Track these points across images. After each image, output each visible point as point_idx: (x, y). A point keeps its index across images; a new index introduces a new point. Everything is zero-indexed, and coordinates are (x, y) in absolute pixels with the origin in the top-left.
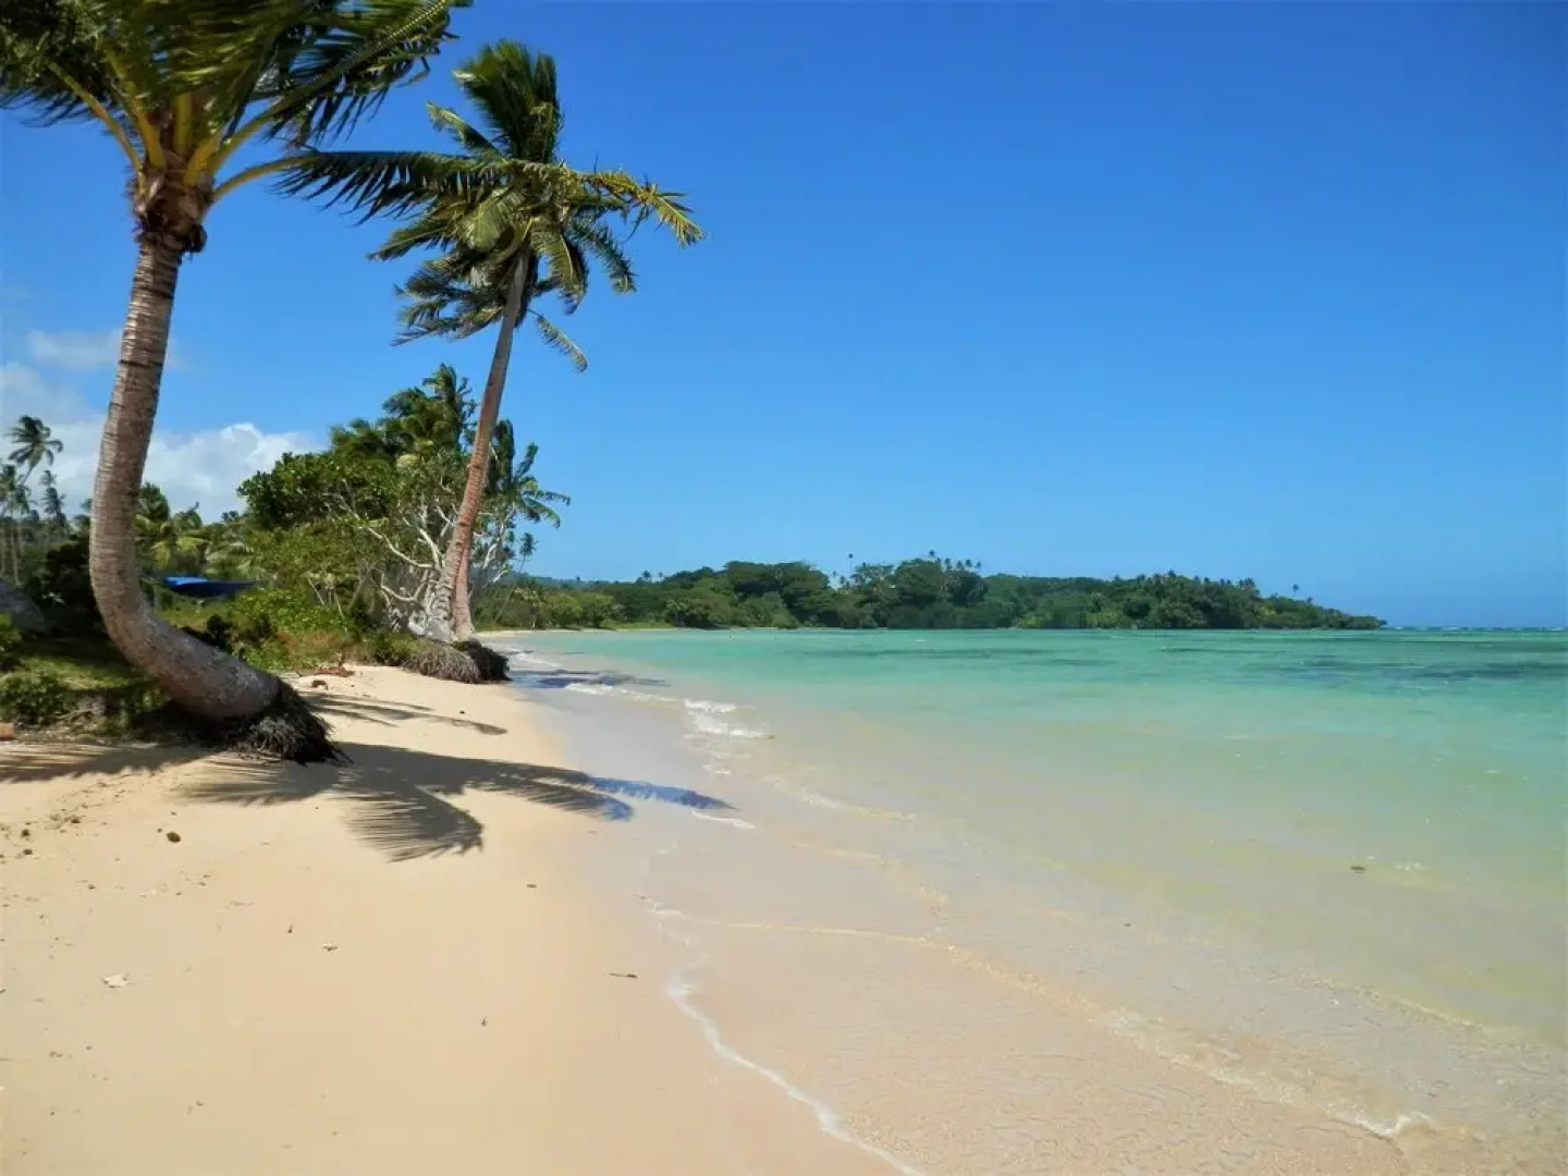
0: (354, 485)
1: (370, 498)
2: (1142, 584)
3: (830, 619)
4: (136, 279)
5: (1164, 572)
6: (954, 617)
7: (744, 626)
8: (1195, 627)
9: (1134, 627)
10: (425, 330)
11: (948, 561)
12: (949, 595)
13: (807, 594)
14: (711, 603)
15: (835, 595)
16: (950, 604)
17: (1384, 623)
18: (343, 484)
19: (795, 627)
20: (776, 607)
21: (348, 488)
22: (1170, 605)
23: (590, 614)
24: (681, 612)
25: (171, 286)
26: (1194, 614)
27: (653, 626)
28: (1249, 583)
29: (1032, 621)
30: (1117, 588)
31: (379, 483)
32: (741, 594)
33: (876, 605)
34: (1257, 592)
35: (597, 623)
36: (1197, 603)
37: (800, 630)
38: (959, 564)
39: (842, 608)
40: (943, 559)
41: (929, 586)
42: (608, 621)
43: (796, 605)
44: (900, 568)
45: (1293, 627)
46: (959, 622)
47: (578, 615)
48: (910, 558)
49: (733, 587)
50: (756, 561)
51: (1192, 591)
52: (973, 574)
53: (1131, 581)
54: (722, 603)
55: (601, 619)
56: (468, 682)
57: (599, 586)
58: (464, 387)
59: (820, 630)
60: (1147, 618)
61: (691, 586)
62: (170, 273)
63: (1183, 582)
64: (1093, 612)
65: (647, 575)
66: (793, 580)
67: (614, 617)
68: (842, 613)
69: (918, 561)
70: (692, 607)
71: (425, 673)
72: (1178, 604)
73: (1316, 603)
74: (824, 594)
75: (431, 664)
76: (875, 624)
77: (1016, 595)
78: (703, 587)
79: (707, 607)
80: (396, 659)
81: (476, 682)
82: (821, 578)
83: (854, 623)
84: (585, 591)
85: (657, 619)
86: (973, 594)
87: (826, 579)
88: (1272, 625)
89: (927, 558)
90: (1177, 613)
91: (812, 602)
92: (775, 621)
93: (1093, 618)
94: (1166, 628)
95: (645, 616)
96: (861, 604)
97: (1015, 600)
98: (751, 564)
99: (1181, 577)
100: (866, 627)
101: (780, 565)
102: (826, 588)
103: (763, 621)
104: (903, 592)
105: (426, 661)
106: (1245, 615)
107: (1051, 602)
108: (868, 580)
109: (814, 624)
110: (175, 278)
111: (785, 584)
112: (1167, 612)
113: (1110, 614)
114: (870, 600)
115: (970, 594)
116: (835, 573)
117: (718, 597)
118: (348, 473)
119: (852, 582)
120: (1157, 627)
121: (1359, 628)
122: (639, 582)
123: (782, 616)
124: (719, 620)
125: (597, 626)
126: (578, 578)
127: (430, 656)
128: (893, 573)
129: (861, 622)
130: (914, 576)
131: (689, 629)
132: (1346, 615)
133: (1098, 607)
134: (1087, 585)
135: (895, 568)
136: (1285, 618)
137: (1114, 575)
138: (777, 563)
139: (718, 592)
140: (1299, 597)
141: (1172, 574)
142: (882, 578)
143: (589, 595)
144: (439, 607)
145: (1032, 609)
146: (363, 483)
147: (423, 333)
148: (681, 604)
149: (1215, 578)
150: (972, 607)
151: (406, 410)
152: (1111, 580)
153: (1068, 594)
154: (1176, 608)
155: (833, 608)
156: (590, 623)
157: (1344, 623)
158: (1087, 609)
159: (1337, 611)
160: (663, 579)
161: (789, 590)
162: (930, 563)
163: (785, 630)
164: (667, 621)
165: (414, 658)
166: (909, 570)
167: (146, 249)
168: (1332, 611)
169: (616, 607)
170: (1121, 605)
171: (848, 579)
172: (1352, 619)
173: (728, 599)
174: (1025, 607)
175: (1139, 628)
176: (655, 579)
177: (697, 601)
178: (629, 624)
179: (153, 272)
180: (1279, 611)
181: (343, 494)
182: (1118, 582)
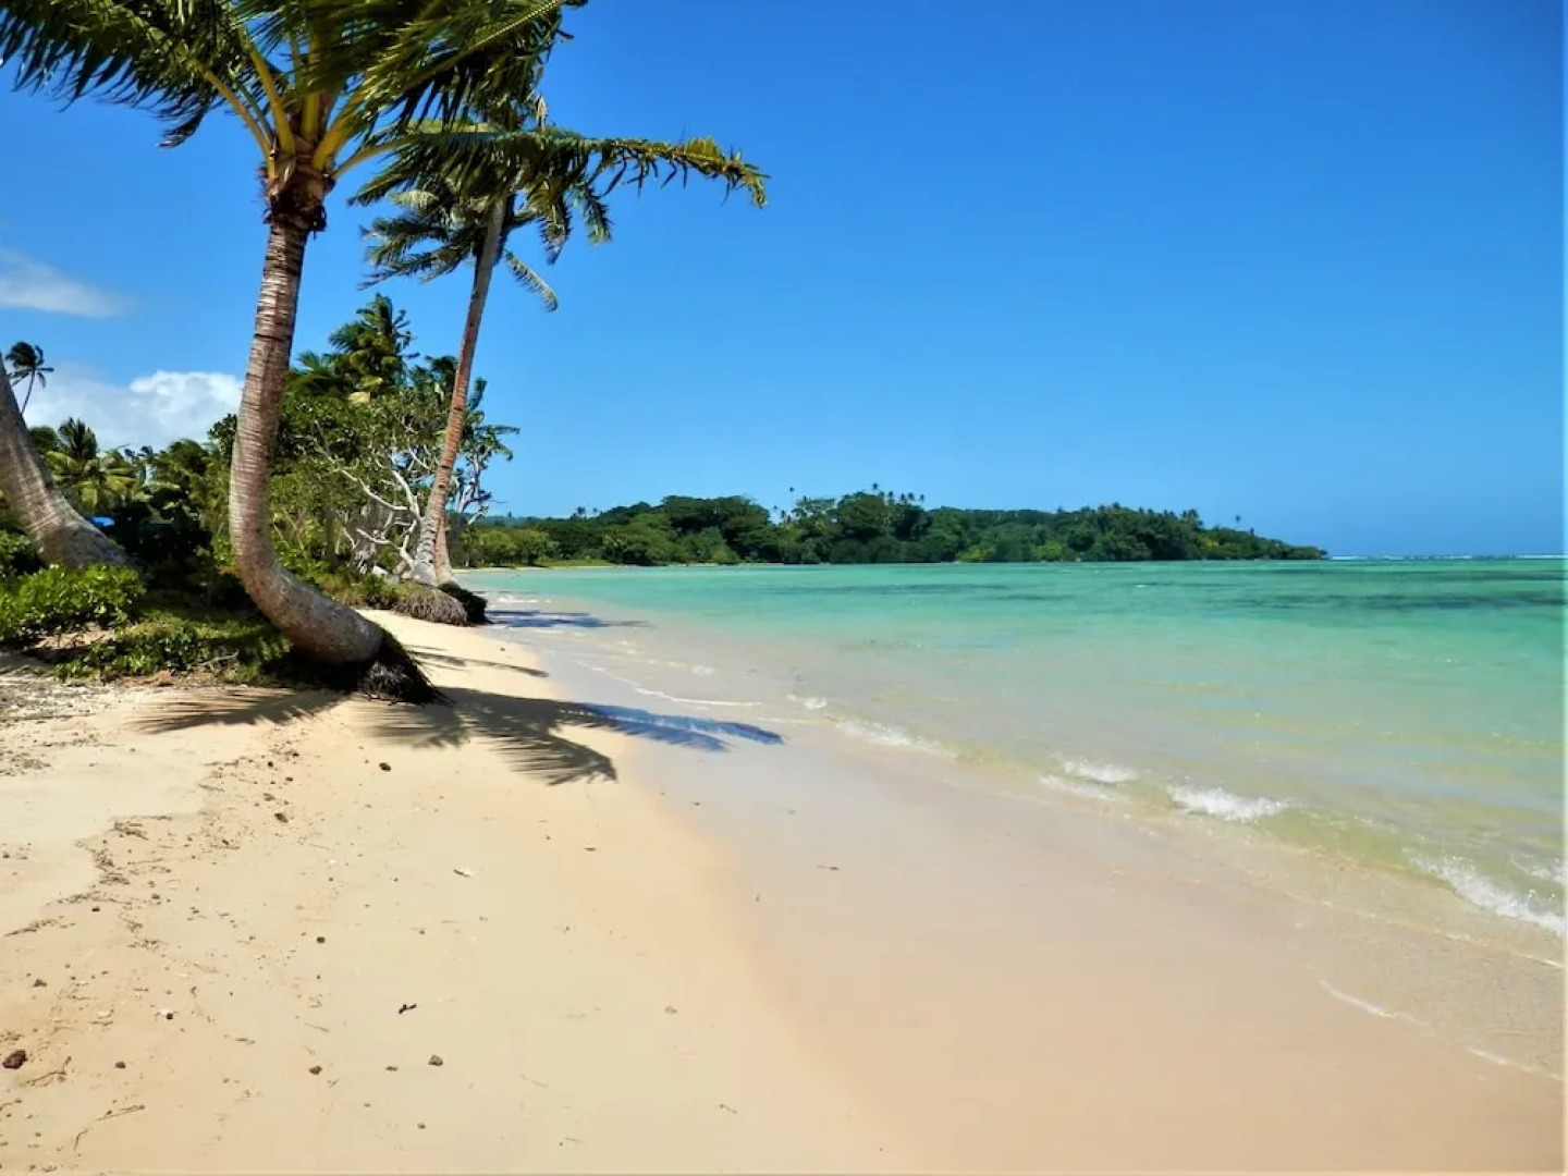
0: (326, 426)
1: (343, 439)
2: (1088, 515)
3: (771, 554)
4: (268, 258)
5: (1108, 503)
6: (897, 551)
7: (682, 562)
8: (1140, 559)
9: (1079, 560)
10: (394, 270)
11: (891, 494)
12: (893, 529)
13: (747, 529)
14: (648, 539)
15: (775, 529)
16: (893, 539)
17: (1324, 553)
18: (316, 425)
19: (737, 563)
20: (715, 543)
21: (321, 430)
22: (1115, 537)
23: (525, 551)
24: (619, 549)
25: (300, 263)
26: (1137, 545)
27: (589, 563)
28: (1193, 513)
29: (976, 554)
30: (1060, 521)
31: (349, 423)
32: (679, 529)
33: (818, 540)
34: (1201, 523)
35: (531, 561)
36: (1142, 535)
37: (741, 565)
38: (903, 497)
39: (783, 543)
40: (887, 493)
41: (872, 521)
42: (543, 558)
43: (735, 540)
44: (842, 502)
45: (1235, 558)
46: (903, 557)
47: (513, 553)
48: (852, 491)
49: (670, 522)
50: (696, 496)
51: (1136, 523)
52: (917, 507)
53: (1076, 513)
54: (660, 540)
55: (536, 557)
56: (458, 625)
57: (531, 522)
58: (400, 319)
59: (761, 565)
60: (1091, 551)
61: (627, 522)
62: (297, 252)
63: (1126, 515)
64: (1037, 544)
65: (581, 510)
66: (733, 514)
67: (550, 554)
68: (783, 548)
69: (860, 494)
70: (630, 543)
71: (416, 616)
72: (1121, 536)
73: (1259, 534)
74: (765, 528)
75: (422, 607)
76: (817, 559)
77: (959, 527)
78: (639, 522)
79: (645, 543)
80: (387, 601)
81: (465, 625)
82: (762, 513)
83: (795, 558)
84: (516, 527)
85: (593, 558)
86: (917, 528)
87: (766, 514)
88: (1214, 556)
89: (869, 491)
90: (1122, 545)
91: (752, 537)
92: (715, 556)
93: (1037, 551)
94: (1110, 560)
95: (580, 553)
96: (803, 539)
97: (958, 533)
98: (690, 499)
99: (1126, 509)
100: (807, 562)
101: (720, 499)
102: (766, 523)
103: (700, 556)
104: (845, 527)
105: (416, 604)
106: (1189, 547)
107: (996, 535)
108: (810, 514)
109: (755, 560)
110: (302, 256)
111: (726, 519)
112: (1112, 544)
113: (1055, 547)
114: (811, 535)
115: (914, 528)
116: (775, 508)
117: (654, 533)
118: (320, 415)
119: (793, 516)
120: (1101, 559)
121: (1301, 558)
122: (574, 518)
123: (722, 551)
124: (658, 557)
125: (531, 564)
126: (510, 515)
127: (420, 599)
128: (835, 507)
129: (803, 557)
130: (856, 509)
131: (626, 566)
132: (1288, 546)
133: (1041, 540)
134: (1030, 517)
135: (837, 502)
136: (1228, 549)
137: (1057, 508)
138: (716, 497)
139: (656, 527)
140: (1240, 528)
141: (1116, 506)
142: (824, 512)
143: (521, 532)
144: (424, 551)
145: (977, 542)
146: (334, 424)
147: (391, 274)
148: (619, 541)
149: (1159, 510)
150: (916, 540)
151: (354, 346)
152: (1054, 512)
153: (1010, 527)
154: (1120, 540)
155: (773, 543)
156: (525, 561)
157: (1285, 554)
158: (1032, 541)
159: (1280, 542)
160: (597, 514)
161: (729, 525)
162: (873, 496)
163: (724, 566)
164: (604, 558)
165: (405, 601)
166: (850, 504)
167: (278, 230)
168: (1273, 541)
169: (551, 544)
170: (1066, 537)
171: (789, 513)
172: (1293, 550)
173: (665, 534)
174: (969, 541)
175: (1083, 561)
176: (589, 515)
177: (636, 537)
178: (565, 562)
179: (286, 252)
180: (1221, 543)
181: (317, 435)
182: (1062, 514)
